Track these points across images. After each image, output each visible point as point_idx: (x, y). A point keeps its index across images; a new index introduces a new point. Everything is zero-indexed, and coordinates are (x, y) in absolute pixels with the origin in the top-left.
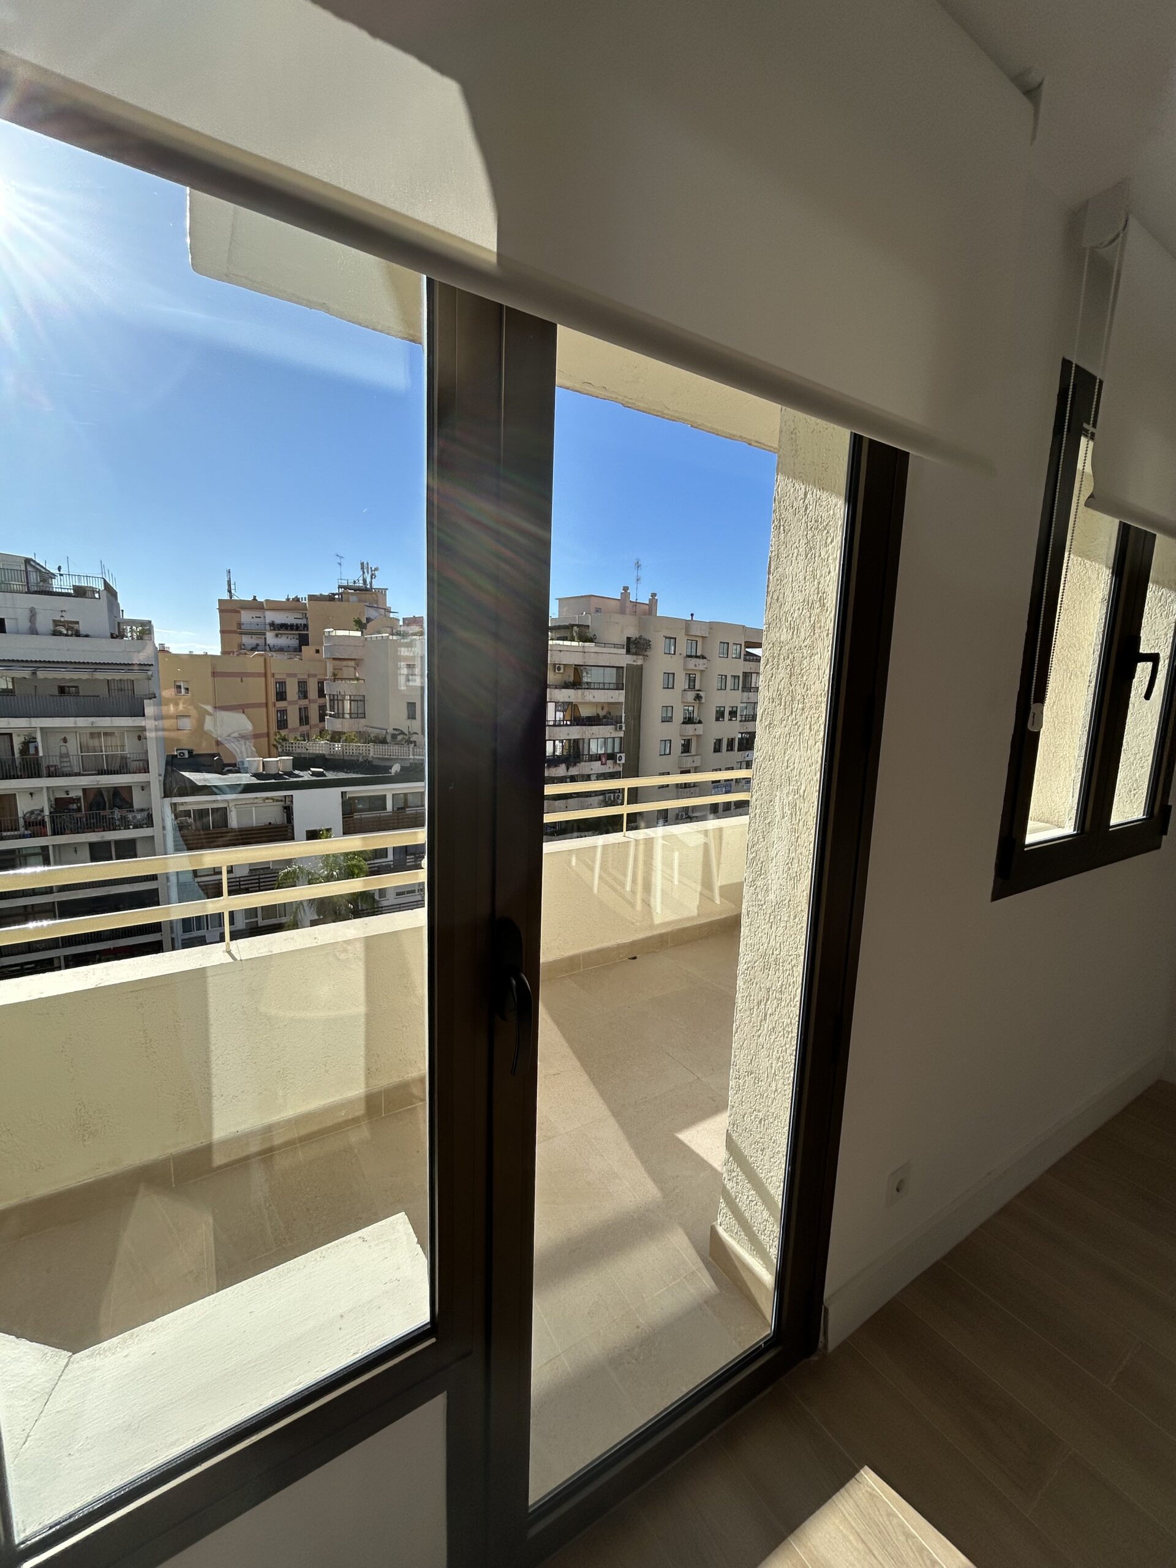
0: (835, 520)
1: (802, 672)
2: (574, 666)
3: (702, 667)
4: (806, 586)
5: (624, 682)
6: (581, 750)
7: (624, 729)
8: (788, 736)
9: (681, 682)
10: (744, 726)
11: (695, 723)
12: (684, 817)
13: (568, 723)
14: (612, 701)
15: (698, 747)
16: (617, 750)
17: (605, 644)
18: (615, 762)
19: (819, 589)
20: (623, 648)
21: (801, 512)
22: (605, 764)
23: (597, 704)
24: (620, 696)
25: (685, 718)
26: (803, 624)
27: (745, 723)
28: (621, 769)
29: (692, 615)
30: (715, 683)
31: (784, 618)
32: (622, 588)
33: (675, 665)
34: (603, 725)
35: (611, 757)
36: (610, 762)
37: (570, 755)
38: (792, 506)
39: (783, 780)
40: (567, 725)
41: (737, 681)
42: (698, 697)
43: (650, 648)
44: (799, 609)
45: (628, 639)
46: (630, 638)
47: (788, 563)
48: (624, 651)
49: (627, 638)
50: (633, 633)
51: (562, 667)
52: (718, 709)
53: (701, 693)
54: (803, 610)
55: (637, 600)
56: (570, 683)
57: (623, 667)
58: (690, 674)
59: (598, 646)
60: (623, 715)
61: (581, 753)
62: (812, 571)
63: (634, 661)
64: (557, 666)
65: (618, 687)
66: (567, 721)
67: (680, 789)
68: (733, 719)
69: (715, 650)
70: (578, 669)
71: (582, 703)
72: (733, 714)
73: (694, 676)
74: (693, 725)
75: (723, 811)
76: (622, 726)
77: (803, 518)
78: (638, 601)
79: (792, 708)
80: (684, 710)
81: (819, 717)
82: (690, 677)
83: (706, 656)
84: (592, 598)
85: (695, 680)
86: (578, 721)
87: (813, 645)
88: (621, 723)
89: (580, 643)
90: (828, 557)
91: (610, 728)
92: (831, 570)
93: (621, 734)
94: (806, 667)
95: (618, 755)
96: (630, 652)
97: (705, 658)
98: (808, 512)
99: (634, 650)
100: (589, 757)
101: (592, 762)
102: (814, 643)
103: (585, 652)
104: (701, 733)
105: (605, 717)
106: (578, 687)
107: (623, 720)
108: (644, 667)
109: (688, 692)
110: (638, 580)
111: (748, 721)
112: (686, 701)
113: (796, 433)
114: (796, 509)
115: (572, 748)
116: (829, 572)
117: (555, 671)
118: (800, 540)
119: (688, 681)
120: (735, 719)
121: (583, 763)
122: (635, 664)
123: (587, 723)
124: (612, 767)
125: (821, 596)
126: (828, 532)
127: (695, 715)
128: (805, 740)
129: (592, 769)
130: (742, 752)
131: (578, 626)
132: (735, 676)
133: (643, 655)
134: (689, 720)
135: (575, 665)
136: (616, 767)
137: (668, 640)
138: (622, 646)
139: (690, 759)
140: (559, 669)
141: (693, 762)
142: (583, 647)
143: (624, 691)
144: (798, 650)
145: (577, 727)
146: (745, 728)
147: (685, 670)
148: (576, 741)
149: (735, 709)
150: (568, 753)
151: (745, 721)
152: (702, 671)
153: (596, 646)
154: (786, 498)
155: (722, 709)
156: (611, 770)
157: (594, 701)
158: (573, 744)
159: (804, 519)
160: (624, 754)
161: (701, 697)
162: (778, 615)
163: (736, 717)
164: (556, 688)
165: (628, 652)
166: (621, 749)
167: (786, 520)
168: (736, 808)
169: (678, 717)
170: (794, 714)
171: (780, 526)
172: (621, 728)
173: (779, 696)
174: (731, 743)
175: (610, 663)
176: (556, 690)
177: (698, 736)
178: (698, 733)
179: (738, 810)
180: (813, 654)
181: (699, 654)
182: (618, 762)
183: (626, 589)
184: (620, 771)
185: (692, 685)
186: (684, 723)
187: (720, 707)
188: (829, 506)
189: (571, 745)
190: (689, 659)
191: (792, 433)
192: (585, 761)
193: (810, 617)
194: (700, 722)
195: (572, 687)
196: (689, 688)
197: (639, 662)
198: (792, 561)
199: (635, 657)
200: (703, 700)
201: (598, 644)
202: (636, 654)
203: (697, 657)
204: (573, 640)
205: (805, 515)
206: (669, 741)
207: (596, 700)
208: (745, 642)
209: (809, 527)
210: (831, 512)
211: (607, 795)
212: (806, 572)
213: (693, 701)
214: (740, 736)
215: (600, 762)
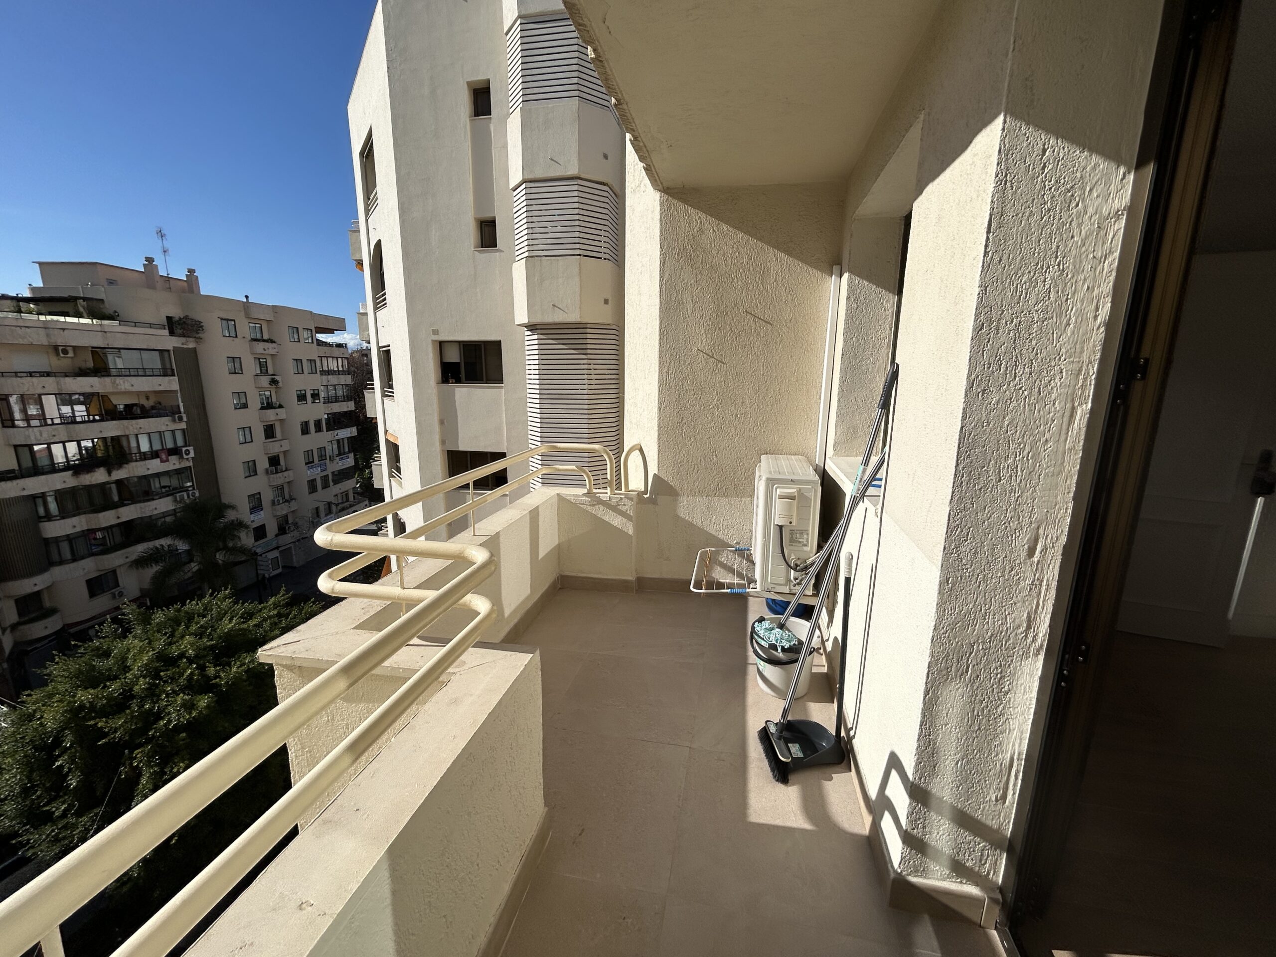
0: (1083, 183)
1: (1031, 336)
2: (90, 349)
3: (271, 351)
4: (1040, 249)
5: (174, 367)
6: (127, 449)
7: (185, 419)
8: (1009, 401)
9: (250, 367)
10: (328, 407)
11: (275, 408)
12: (281, 502)
13: (97, 418)
14: (161, 388)
15: (283, 432)
16: (180, 442)
17: (135, 323)
18: (181, 457)
19: (1057, 253)
20: (165, 329)
21: (1037, 169)
22: (167, 460)
23: (138, 393)
24: (172, 384)
25: (262, 403)
26: (1034, 287)
27: (329, 405)
28: (191, 464)
29: (247, 297)
30: (291, 367)
31: (1008, 281)
32: (145, 259)
33: (240, 348)
34: (152, 417)
35: (175, 451)
36: (173, 459)
37: (109, 456)
38: (1025, 161)
39: (1000, 445)
40: (94, 421)
41: (313, 365)
42: (274, 382)
43: (203, 330)
44: (1030, 272)
45: (169, 319)
46: (171, 317)
47: (1016, 223)
48: (166, 332)
49: (167, 317)
50: (176, 312)
51: (70, 350)
52: (299, 392)
53: (277, 378)
54: (1035, 274)
55: (168, 274)
56: (89, 369)
57: (168, 351)
58: (259, 359)
59: (124, 325)
60: (181, 405)
61: (127, 452)
62: (1050, 233)
63: (183, 344)
64: (60, 348)
65: (166, 372)
66: (94, 416)
67: (272, 476)
68: (316, 401)
69: (284, 335)
70: (99, 354)
71: (113, 393)
72: (315, 396)
73: (264, 360)
74: (273, 410)
75: (323, 489)
76: (182, 417)
77: (1039, 176)
78: (169, 276)
79: (1015, 373)
80: (260, 395)
81: (1051, 380)
82: (260, 362)
83: (274, 339)
84: (99, 266)
85: (266, 365)
86: (110, 414)
87: (1047, 309)
88: (180, 413)
89: (94, 321)
90: (1071, 222)
91: (165, 420)
92: (1075, 234)
93: (183, 426)
94: (1036, 332)
95: (184, 449)
96: (174, 333)
97: (274, 342)
98: (1046, 171)
99: (180, 331)
100: (140, 456)
101: (147, 461)
102: (1048, 307)
103: (105, 332)
104: (285, 418)
105: (153, 408)
106: (103, 373)
107: (182, 410)
108: (197, 350)
109: (261, 377)
110: (165, 252)
111: (332, 402)
112: (260, 386)
113: (1032, 81)
114: (1029, 165)
115: (111, 447)
116: (1073, 237)
117: (58, 355)
118: (1034, 200)
119: (258, 366)
120: (318, 401)
121: (134, 464)
122: (185, 346)
123: (129, 416)
124: (177, 463)
125: (1060, 261)
126: (1073, 195)
127: (274, 400)
128: (1033, 403)
129: (148, 469)
130: (331, 432)
131: (84, 299)
132: (311, 360)
133: (195, 337)
134: (268, 405)
135: (93, 348)
136: (182, 463)
137: (224, 322)
138: (163, 327)
139: (277, 444)
140: (65, 352)
141: (281, 446)
142: (101, 325)
143: (176, 378)
144: (1026, 314)
145: (114, 422)
146: (330, 409)
147: (252, 354)
148: (116, 440)
149: (316, 392)
150: (106, 454)
151: (329, 402)
152: (272, 355)
153: (120, 325)
154: (1016, 151)
155: (303, 392)
156: (177, 466)
157: (134, 390)
158: (111, 442)
159: (1041, 177)
160: (192, 448)
161: (278, 382)
162: (1000, 277)
163: (319, 400)
164: (67, 376)
165: (172, 333)
166: (185, 442)
167: (1015, 176)
168: (335, 484)
169: (255, 403)
170: (1017, 379)
171: (1006, 182)
172: (181, 419)
173: (998, 361)
174: (318, 423)
175: (148, 346)
176: (67, 379)
177: (282, 421)
178: (280, 417)
179: (336, 485)
180: (1046, 319)
181: (266, 337)
182: (185, 457)
183: (150, 260)
184: (190, 467)
185: (263, 368)
186: (262, 408)
187: (300, 391)
188: (1075, 169)
189: (109, 444)
190: (254, 342)
191: (1026, 79)
192: (136, 461)
193: (1045, 281)
194: (281, 406)
195: (93, 374)
196: (261, 373)
197: (191, 345)
198: (1021, 222)
199: (183, 340)
200: (280, 384)
201: (123, 322)
202: (183, 336)
203: (264, 341)
204: (79, 315)
205: (1043, 173)
206: (248, 429)
207: (136, 388)
208: (315, 328)
209: (1047, 188)
210: (1079, 175)
211: (178, 495)
212: (1042, 234)
213: (270, 386)
214: (326, 416)
215: (158, 460)
